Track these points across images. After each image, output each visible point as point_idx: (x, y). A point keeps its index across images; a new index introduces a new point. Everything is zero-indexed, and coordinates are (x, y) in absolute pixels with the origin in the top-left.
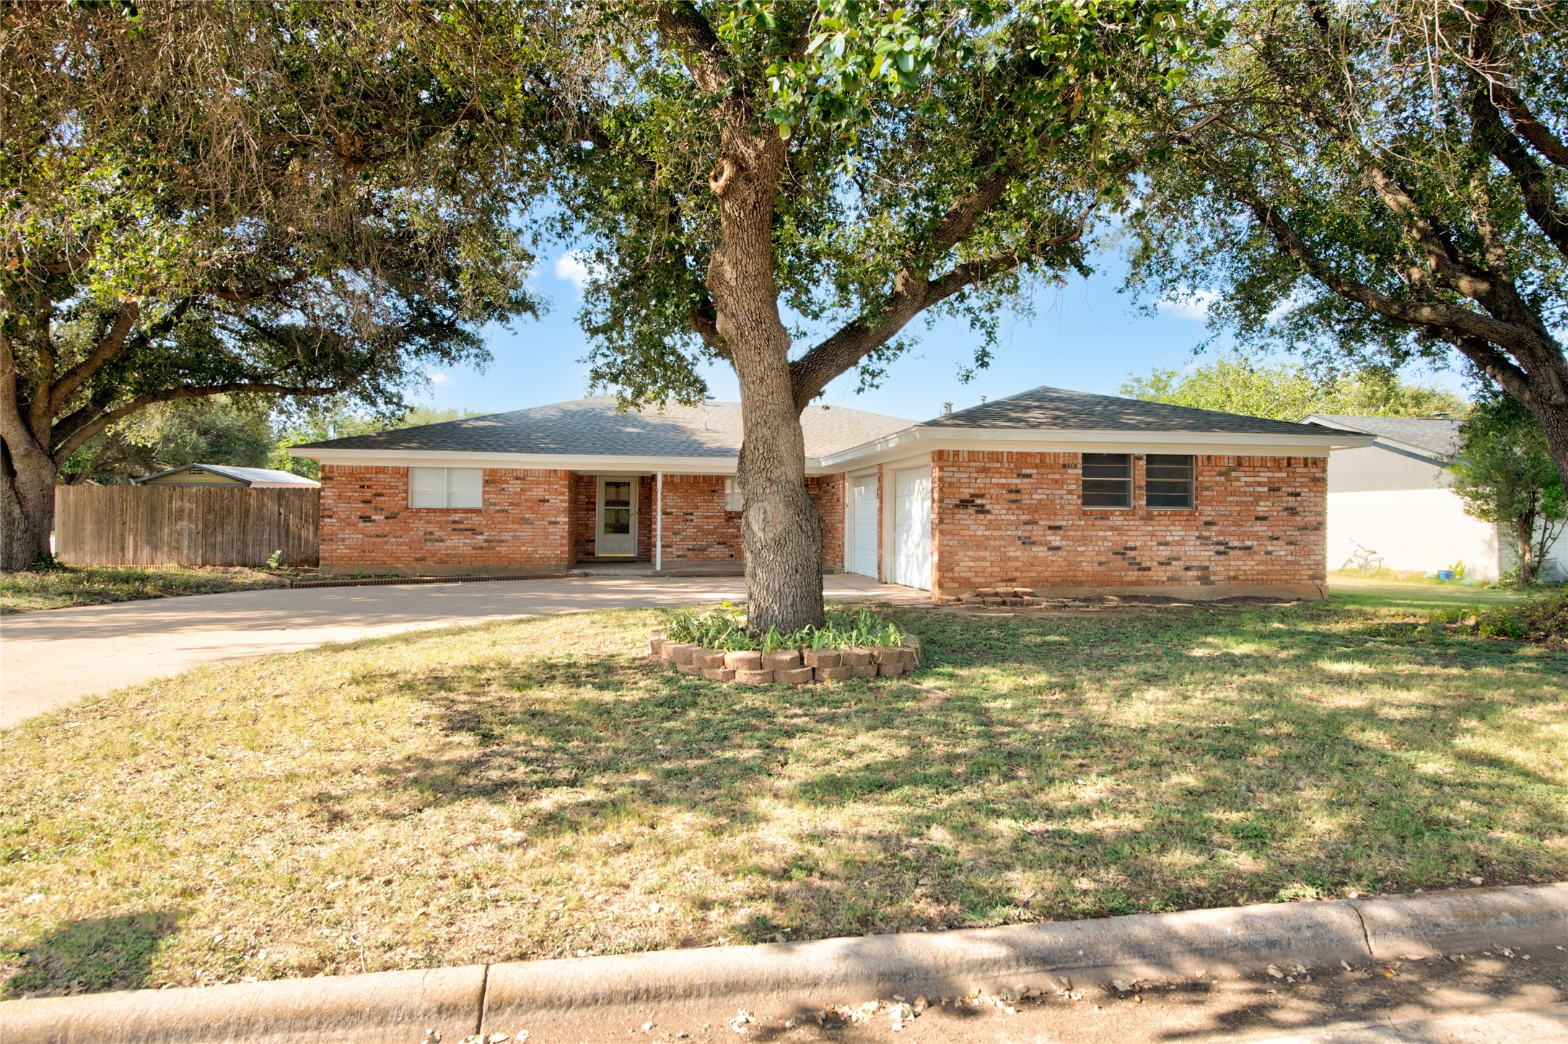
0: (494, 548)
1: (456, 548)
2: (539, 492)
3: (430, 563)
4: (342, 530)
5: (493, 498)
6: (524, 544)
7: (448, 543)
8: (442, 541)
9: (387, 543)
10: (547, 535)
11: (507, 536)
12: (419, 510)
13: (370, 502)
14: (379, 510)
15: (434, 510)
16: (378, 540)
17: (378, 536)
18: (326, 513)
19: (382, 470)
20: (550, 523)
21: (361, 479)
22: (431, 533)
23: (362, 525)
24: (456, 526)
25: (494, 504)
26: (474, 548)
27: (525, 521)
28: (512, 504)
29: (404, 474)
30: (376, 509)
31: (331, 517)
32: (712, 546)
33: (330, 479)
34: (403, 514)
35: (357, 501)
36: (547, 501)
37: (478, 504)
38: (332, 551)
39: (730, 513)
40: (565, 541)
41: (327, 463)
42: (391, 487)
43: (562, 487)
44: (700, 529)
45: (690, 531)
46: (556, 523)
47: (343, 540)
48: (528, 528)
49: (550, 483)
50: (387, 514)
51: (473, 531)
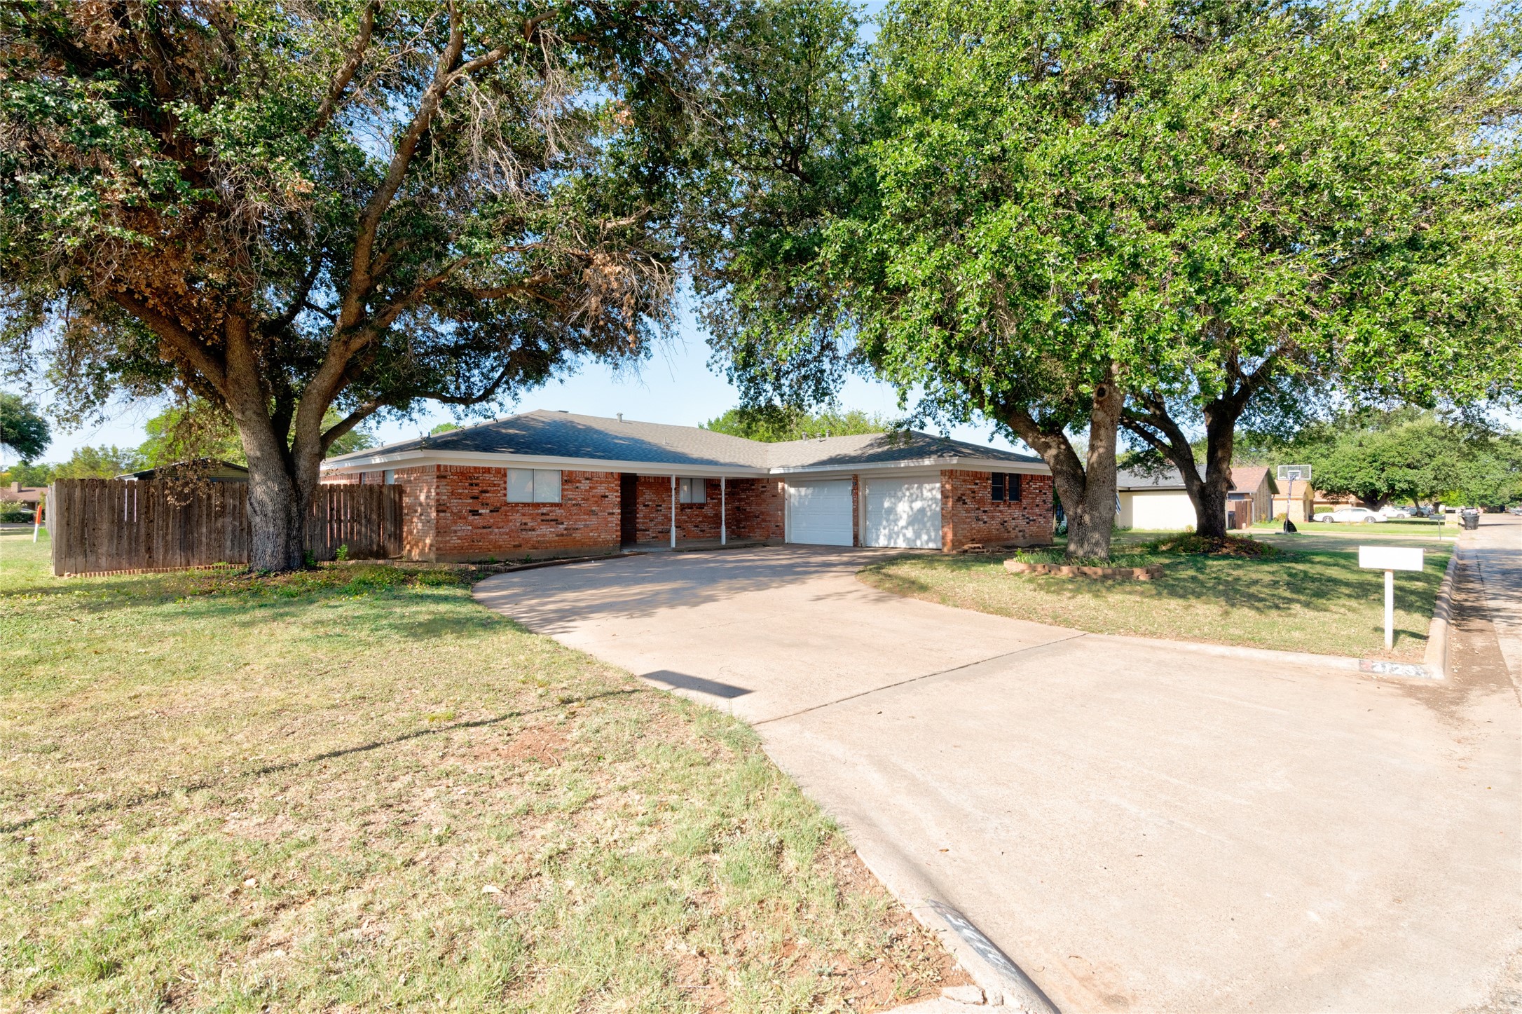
0: (571, 535)
1: (544, 536)
2: (601, 490)
3: (525, 547)
4: (456, 523)
5: (570, 494)
6: (591, 531)
7: (538, 532)
8: (534, 530)
9: (491, 533)
10: (607, 523)
11: (580, 525)
12: (517, 504)
13: (477, 498)
14: (485, 505)
15: (526, 504)
16: (485, 531)
17: (484, 527)
18: (441, 508)
19: (488, 470)
20: (609, 514)
21: (470, 478)
22: (526, 524)
23: (471, 518)
24: (544, 517)
25: (571, 499)
26: (557, 535)
27: (592, 513)
28: (583, 499)
29: (502, 473)
30: (482, 504)
31: (445, 511)
33: (445, 477)
34: (502, 508)
35: (467, 497)
36: (607, 496)
37: (557, 500)
38: (446, 542)
39: (683, 504)
40: (618, 528)
41: (442, 463)
42: (494, 485)
43: (616, 485)
46: (612, 514)
47: (455, 532)
48: (594, 518)
49: (609, 482)
50: (491, 508)
51: (557, 521)
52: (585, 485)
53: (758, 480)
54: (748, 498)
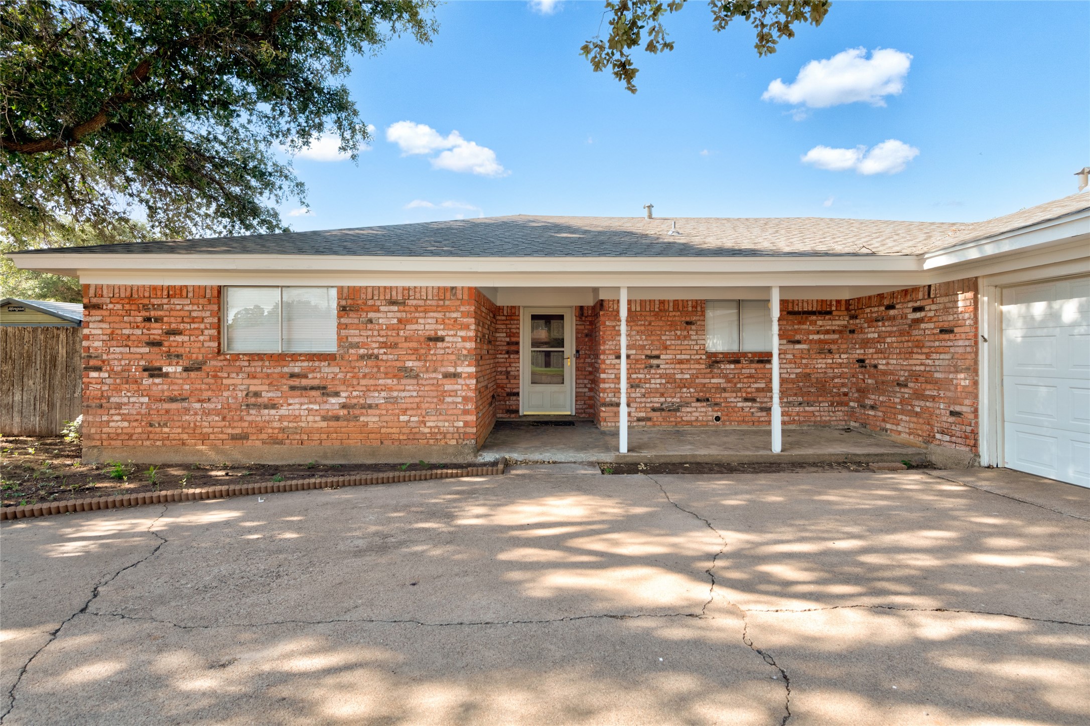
0: (356, 418)
1: (297, 418)
2: (427, 325)
3: (256, 443)
4: (118, 390)
5: (354, 336)
6: (404, 411)
7: (283, 411)
8: (274, 406)
9: (187, 410)
10: (442, 396)
11: (377, 398)
12: (239, 356)
13: (159, 344)
14: (174, 357)
15: (260, 357)
16: (174, 406)
17: (172, 400)
18: (92, 363)
20: (446, 376)
21: (146, 308)
22: (257, 394)
23: (147, 381)
24: (296, 382)
25: (357, 346)
26: (324, 419)
27: (406, 373)
28: (383, 345)
29: (215, 296)
30: (169, 355)
31: (98, 369)
32: (687, 404)
33: (97, 307)
34: (213, 363)
35: (139, 343)
36: (442, 339)
37: (331, 347)
38: (102, 424)
39: (715, 354)
40: (470, 406)
41: (93, 282)
42: (193, 320)
43: (465, 314)
44: (670, 379)
45: (656, 383)
46: (456, 375)
47: (119, 406)
48: (410, 385)
49: (447, 309)
50: (186, 363)
51: (323, 390)
52: (388, 316)
53: (907, 292)
54: (881, 339)
